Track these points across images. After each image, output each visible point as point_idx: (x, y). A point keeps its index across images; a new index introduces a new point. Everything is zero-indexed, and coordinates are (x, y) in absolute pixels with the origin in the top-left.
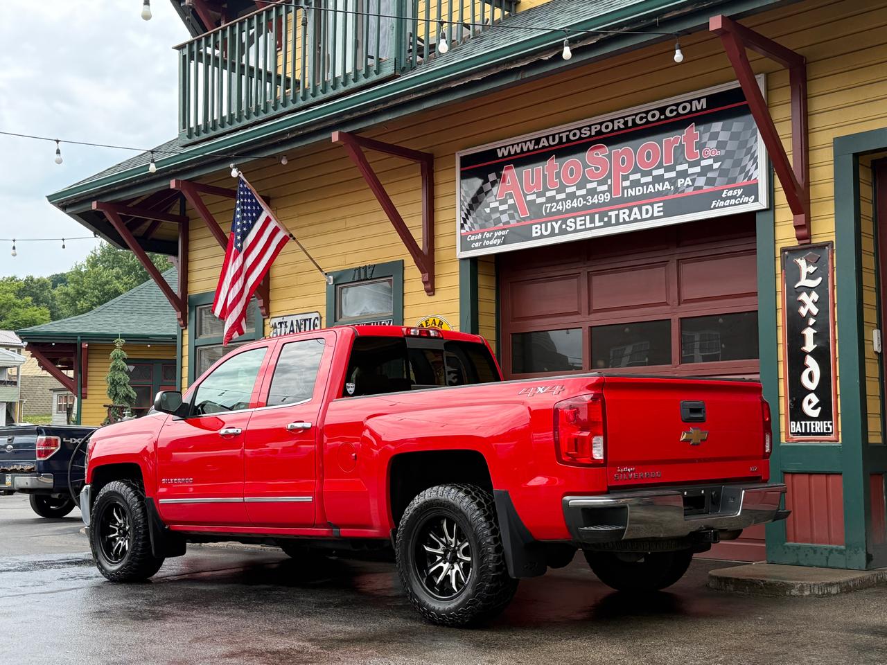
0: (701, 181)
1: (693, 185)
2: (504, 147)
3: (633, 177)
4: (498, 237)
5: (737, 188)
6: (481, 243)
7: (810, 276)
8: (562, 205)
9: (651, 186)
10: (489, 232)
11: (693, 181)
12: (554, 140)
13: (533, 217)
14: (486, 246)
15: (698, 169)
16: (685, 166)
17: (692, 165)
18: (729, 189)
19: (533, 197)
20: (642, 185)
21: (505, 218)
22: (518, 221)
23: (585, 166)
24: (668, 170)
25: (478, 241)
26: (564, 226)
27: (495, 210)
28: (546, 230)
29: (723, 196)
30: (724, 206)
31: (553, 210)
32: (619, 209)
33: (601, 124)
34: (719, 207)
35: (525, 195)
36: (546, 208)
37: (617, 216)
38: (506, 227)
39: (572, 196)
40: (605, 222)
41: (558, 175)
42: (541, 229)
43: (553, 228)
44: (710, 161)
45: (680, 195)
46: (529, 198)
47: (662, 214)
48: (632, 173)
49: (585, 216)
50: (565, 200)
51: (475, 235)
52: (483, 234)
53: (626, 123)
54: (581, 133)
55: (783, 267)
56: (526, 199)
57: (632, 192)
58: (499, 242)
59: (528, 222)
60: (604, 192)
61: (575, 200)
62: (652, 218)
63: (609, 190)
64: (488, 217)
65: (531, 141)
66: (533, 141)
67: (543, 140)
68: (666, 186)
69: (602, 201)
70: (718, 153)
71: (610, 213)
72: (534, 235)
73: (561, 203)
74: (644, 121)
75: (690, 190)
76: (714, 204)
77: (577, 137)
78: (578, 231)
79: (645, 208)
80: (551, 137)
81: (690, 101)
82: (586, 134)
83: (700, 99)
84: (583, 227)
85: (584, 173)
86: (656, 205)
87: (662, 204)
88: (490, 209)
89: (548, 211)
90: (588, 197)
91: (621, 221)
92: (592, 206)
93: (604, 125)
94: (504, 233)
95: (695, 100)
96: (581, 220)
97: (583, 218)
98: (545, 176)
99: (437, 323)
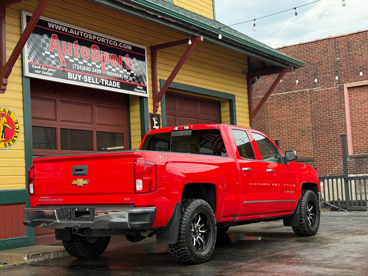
0: (131, 79)
1: (129, 79)
2: (53, 23)
3: (109, 67)
6: (40, 71)
7: (156, 125)
8: (82, 68)
10: (45, 67)
11: (129, 77)
13: (68, 68)
14: (43, 75)
15: (130, 74)
17: (128, 71)
18: (139, 86)
19: (68, 57)
20: (113, 72)
21: (53, 62)
22: (60, 67)
23: (91, 53)
25: (38, 69)
26: (83, 78)
27: (48, 56)
28: (75, 77)
30: (138, 92)
31: (77, 68)
33: (96, 36)
35: (64, 55)
37: (104, 82)
38: (54, 67)
39: (85, 65)
40: (100, 83)
41: (79, 52)
42: (72, 76)
43: (78, 77)
44: (133, 72)
45: (125, 82)
47: (119, 87)
48: (109, 65)
50: (83, 65)
51: (37, 65)
52: (41, 67)
53: (106, 41)
57: (109, 73)
58: (51, 75)
59: (66, 70)
60: (99, 69)
61: (87, 67)
62: (116, 87)
63: (101, 68)
64: (44, 58)
65: (66, 27)
66: (67, 28)
67: (72, 30)
68: (121, 76)
69: (98, 73)
70: (135, 70)
71: (101, 80)
72: (69, 77)
73: (81, 66)
74: (112, 44)
75: (128, 81)
76: (135, 90)
77: (87, 37)
78: (89, 83)
79: (114, 82)
80: (75, 31)
81: (127, 45)
82: (90, 37)
83: (129, 45)
84: (91, 82)
85: (90, 56)
86: (118, 83)
87: (119, 83)
88: (45, 54)
89: (75, 68)
90: (92, 68)
91: (106, 85)
92: (94, 73)
93: (98, 37)
94: (53, 71)
95: (128, 45)
96: (90, 78)
97: (91, 77)
98: (73, 49)
99: (7, 112)
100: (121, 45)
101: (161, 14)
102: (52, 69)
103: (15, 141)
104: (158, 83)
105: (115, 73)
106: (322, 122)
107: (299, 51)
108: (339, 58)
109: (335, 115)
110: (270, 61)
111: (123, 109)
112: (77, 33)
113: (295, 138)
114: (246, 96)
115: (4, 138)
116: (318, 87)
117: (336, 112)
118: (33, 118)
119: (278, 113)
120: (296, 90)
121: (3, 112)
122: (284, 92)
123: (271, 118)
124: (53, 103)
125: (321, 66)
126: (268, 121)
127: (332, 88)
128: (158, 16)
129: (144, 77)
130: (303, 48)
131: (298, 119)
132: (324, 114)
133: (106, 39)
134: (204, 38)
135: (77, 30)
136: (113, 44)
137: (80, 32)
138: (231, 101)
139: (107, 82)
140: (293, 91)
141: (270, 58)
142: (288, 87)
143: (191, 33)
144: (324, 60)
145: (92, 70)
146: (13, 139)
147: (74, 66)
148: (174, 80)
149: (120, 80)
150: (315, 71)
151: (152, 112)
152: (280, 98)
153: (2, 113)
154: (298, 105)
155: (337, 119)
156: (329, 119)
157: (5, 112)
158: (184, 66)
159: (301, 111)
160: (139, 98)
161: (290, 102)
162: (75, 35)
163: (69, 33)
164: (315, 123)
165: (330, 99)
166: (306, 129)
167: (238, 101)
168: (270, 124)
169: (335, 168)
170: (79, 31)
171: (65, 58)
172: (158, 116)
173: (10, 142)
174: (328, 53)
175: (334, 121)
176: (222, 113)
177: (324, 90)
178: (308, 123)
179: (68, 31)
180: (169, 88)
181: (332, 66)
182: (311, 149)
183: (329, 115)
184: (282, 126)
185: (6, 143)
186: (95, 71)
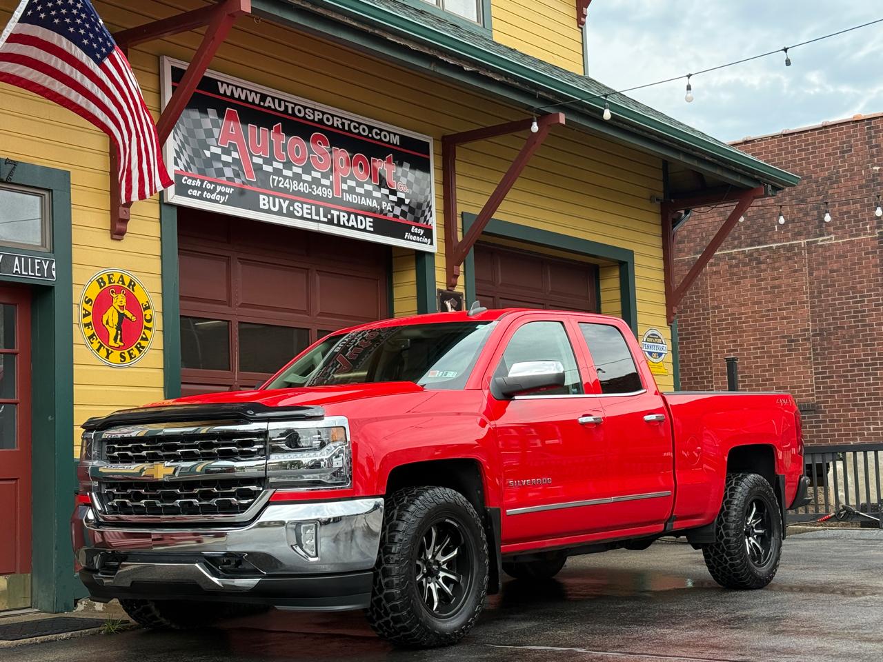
0: (397, 211)
1: (392, 212)
2: (230, 85)
3: (348, 182)
4: (220, 193)
6: (200, 192)
8: (290, 184)
10: (211, 183)
11: (393, 208)
13: (260, 184)
14: (206, 199)
15: (396, 199)
17: (391, 192)
18: (415, 227)
19: (260, 161)
20: (358, 194)
21: (228, 172)
23: (311, 152)
24: (374, 188)
25: (194, 188)
26: (291, 208)
27: (216, 157)
28: (274, 206)
29: (412, 231)
30: (412, 240)
31: (280, 185)
32: (339, 211)
33: (324, 113)
35: (252, 155)
38: (230, 183)
39: (297, 177)
40: (328, 219)
41: (285, 149)
42: (269, 202)
43: (281, 206)
44: (404, 196)
45: (384, 217)
46: (256, 160)
47: (372, 229)
48: (349, 178)
49: (311, 205)
50: (293, 179)
51: (193, 179)
52: (202, 182)
53: (343, 124)
54: (306, 113)
56: (251, 160)
57: (349, 198)
58: (222, 200)
59: (255, 189)
60: (327, 187)
61: (301, 184)
62: (365, 230)
63: (331, 187)
64: (208, 162)
65: (256, 93)
66: (259, 95)
67: (269, 99)
68: (375, 204)
69: (325, 196)
70: (408, 191)
71: (333, 212)
72: (262, 207)
73: (287, 180)
74: (357, 131)
75: (390, 215)
76: (406, 236)
77: (302, 115)
78: (305, 219)
79: (360, 218)
80: (276, 101)
81: (389, 133)
82: (310, 116)
83: (395, 134)
84: (309, 217)
85: (309, 158)
86: (368, 219)
87: (372, 220)
88: (211, 153)
89: (275, 184)
90: (313, 186)
91: (342, 223)
92: (318, 197)
93: (326, 116)
94: (228, 190)
95: (392, 133)
96: (307, 208)
97: (309, 207)
98: (271, 142)
99: (127, 283)
100: (377, 134)
101: (470, 63)
102: (226, 186)
103: (143, 348)
104: (459, 220)
105: (363, 198)
106: (837, 319)
107: (781, 150)
108: (879, 168)
109: (869, 301)
110: (718, 172)
111: (377, 280)
112: (280, 106)
113: (773, 356)
114: (660, 253)
115: (121, 341)
116: (829, 234)
117: (871, 296)
118: (182, 298)
119: (730, 297)
120: (775, 242)
121: (118, 283)
122: (747, 246)
123: (713, 308)
124: (224, 265)
125: (835, 186)
126: (708, 314)
127: (863, 237)
128: (465, 68)
129: (428, 206)
130: (791, 143)
131: (780, 310)
132: (842, 299)
133: (344, 121)
134: (568, 118)
135: (280, 100)
136: (359, 132)
137: (286, 103)
138: (623, 265)
139: (344, 216)
140: (766, 244)
141: (719, 166)
142: (755, 235)
143: (537, 106)
144: (844, 171)
145: (313, 189)
146: (139, 344)
147: (274, 180)
148: (496, 216)
149: (374, 212)
150: (821, 197)
151: (444, 288)
152: (737, 262)
153: (116, 284)
154: (779, 278)
155: (873, 310)
156: (855, 312)
157: (124, 283)
158: (518, 183)
159: (786, 291)
160: (414, 256)
161: (761, 271)
162: (275, 110)
163: (263, 107)
164: (820, 321)
165: (858, 264)
166: (800, 336)
167: (641, 266)
168: (712, 321)
169: (869, 429)
170: (285, 101)
171: (254, 161)
172: (457, 297)
173: (132, 349)
174: (852, 156)
175: (867, 316)
176: (601, 293)
177: (844, 243)
178: (803, 321)
179: (260, 101)
180: (484, 233)
181: (861, 187)
182: (812, 381)
183: (854, 303)
184: (742, 327)
185: (124, 353)
186: (318, 191)
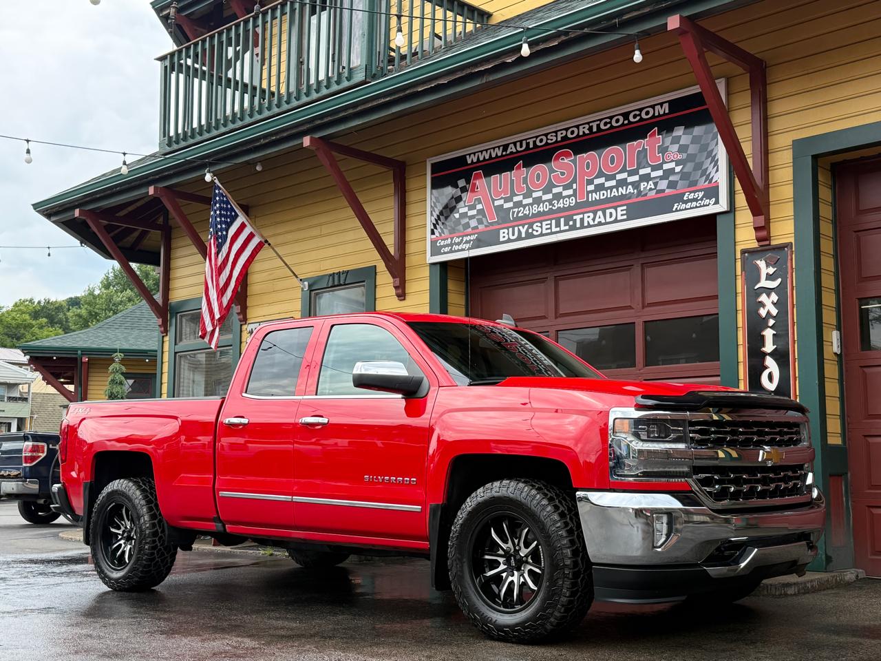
0: (663, 185)
1: (655, 188)
2: (474, 154)
3: (597, 181)
4: (467, 242)
5: (698, 191)
6: (450, 248)
7: (770, 277)
8: (529, 210)
9: (614, 190)
10: (458, 237)
11: (656, 184)
12: (521, 146)
13: (500, 222)
14: (455, 251)
15: (660, 173)
16: (648, 170)
17: (654, 168)
18: (691, 192)
19: (501, 202)
20: (606, 189)
21: (473, 223)
22: (486, 226)
23: (552, 171)
24: (631, 173)
25: (446, 246)
26: (530, 231)
27: (464, 215)
28: (513, 235)
29: (685, 198)
30: (686, 209)
31: (520, 215)
32: (583, 213)
33: (567, 129)
34: (680, 210)
35: (493, 200)
36: (513, 212)
37: (582, 220)
38: (474, 231)
39: (538, 201)
40: (570, 226)
41: (525, 181)
42: (508, 234)
43: (520, 232)
44: (672, 165)
45: (643, 198)
46: (497, 203)
47: (625, 217)
48: (597, 177)
49: (551, 220)
50: (532, 204)
51: (444, 240)
52: (452, 239)
53: (590, 129)
54: (547, 139)
55: (743, 269)
56: (493, 204)
57: (595, 196)
58: (467, 247)
59: (496, 227)
60: (569, 197)
61: (540, 205)
63: (574, 194)
64: (458, 222)
65: (498, 147)
66: (501, 148)
68: (630, 190)
69: (567, 206)
70: (680, 157)
71: (575, 217)
72: (502, 239)
73: (527, 208)
74: (608, 126)
75: (652, 193)
76: (676, 207)
77: (545, 142)
78: (544, 234)
79: (609, 211)
80: (518, 144)
81: (653, 106)
82: (552, 140)
83: (662, 104)
84: (548, 231)
85: (550, 178)
86: (620, 209)
87: (625, 208)
88: (460, 214)
89: (515, 216)
90: (553, 202)
91: (585, 225)
92: (558, 210)
94: (472, 238)
95: (658, 104)
96: (546, 224)
97: (550, 222)
98: (512, 181)
100: (635, 116)
102: (471, 235)
133: (592, 124)
135: (521, 142)
136: (612, 125)
137: (528, 141)
139: (588, 217)
145: (553, 205)
149: (629, 199)
151: (753, 246)
162: (516, 152)
171: (495, 205)
186: (560, 204)
